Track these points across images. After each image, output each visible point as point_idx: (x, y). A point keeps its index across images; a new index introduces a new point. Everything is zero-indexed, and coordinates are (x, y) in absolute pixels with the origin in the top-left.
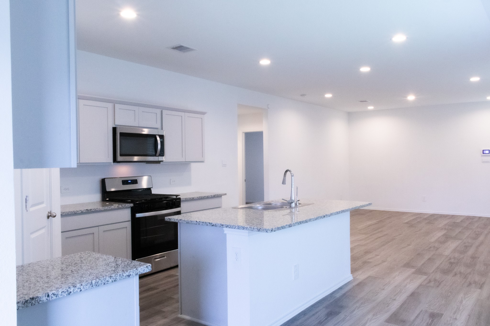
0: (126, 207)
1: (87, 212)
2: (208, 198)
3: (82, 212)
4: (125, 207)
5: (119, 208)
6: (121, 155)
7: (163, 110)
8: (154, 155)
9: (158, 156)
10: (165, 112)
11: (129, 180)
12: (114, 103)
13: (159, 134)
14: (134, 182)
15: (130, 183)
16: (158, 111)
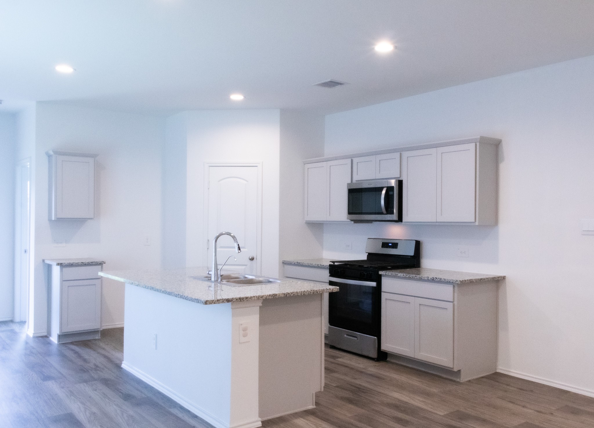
6: (349, 213)
7: (402, 152)
8: (382, 213)
9: (387, 214)
10: (405, 154)
11: (390, 243)
12: (352, 158)
13: (388, 186)
14: (395, 246)
15: (390, 247)
16: (397, 155)
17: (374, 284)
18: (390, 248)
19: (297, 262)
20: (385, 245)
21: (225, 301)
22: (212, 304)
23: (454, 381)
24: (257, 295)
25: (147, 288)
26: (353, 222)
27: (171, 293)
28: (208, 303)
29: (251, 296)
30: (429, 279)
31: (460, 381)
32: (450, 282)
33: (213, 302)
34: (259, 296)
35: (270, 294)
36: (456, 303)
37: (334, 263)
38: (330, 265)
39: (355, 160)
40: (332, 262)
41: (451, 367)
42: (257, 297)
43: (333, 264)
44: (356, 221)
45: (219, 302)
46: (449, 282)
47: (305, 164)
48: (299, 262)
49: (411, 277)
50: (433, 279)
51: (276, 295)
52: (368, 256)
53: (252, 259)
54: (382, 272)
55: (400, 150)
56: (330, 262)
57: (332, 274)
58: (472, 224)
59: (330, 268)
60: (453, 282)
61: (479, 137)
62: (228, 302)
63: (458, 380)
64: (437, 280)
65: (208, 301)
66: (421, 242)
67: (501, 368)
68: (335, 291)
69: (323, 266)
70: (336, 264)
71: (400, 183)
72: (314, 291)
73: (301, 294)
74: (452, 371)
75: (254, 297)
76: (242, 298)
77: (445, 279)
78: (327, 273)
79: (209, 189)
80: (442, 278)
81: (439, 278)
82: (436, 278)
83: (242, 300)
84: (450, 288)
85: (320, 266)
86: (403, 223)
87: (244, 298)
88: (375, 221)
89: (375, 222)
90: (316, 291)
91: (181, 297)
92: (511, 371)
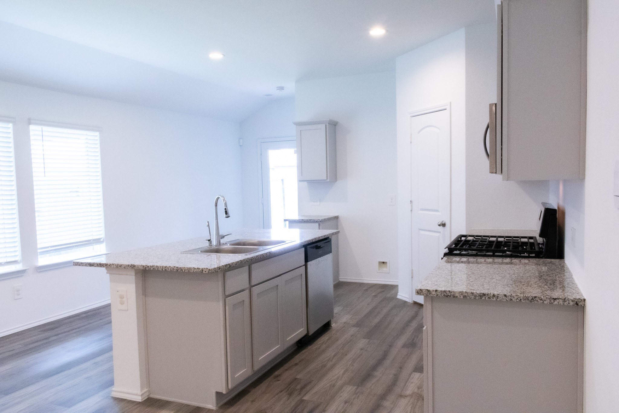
21: (88, 265)
24: (116, 264)
29: (111, 263)
34: (118, 265)
35: (129, 264)
42: (116, 266)
45: (83, 265)
51: (135, 266)
62: (90, 266)
68: (205, 271)
72: (177, 267)
73: (162, 269)
75: (113, 264)
76: (102, 264)
79: (411, 142)
83: (102, 266)
87: (104, 265)
90: (181, 268)
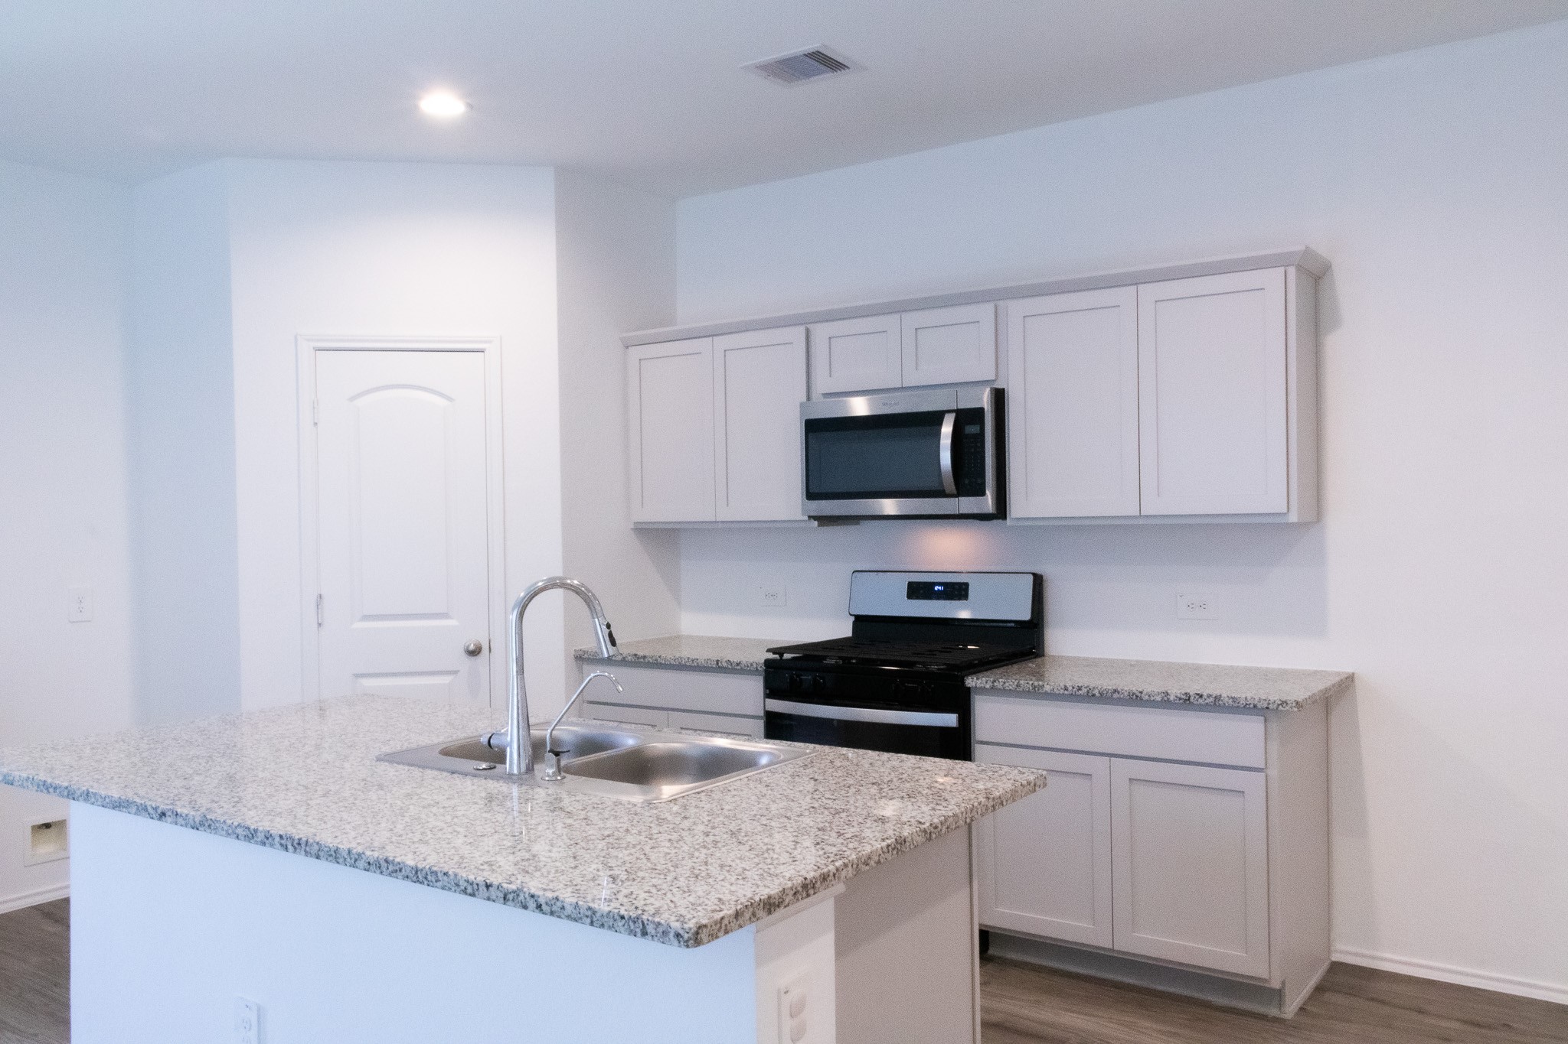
0: (742, 668)
1: (634, 662)
2: (1136, 700)
3: (624, 658)
4: (739, 667)
5: (719, 667)
6: (811, 495)
7: (1001, 303)
8: (939, 493)
9: (958, 495)
10: (1016, 309)
11: (939, 584)
12: (807, 322)
13: (961, 407)
14: (957, 591)
15: (939, 596)
16: (985, 311)
17: (950, 720)
18: (938, 598)
19: (635, 655)
20: (919, 590)
21: (759, 910)
22: (717, 937)
23: (1263, 1017)
25: (264, 844)
26: (816, 523)
27: (436, 873)
28: (704, 936)
30: (1172, 698)
31: (1282, 1016)
32: (1255, 706)
33: (723, 928)
34: (859, 860)
36: (1273, 772)
37: (781, 655)
38: (768, 662)
39: (821, 332)
40: (774, 653)
41: (1265, 976)
43: (777, 656)
44: (824, 520)
46: (1252, 706)
47: (627, 347)
48: (640, 653)
49: (1097, 694)
50: (1189, 699)
52: (855, 624)
53: (474, 652)
54: (979, 682)
55: (995, 296)
56: (769, 651)
57: (772, 691)
58: (1278, 520)
59: (766, 671)
60: (1271, 706)
61: (1300, 248)
63: (1273, 1012)
64: (1201, 701)
65: (705, 926)
66: (1044, 578)
67: (1343, 947)
69: (738, 664)
70: (787, 656)
71: (999, 397)
74: (1265, 988)
77: (1234, 699)
78: (756, 686)
79: (316, 424)
80: (1224, 695)
81: (1209, 696)
82: (1198, 694)
84: (1253, 727)
85: (725, 665)
86: (1008, 522)
88: (872, 519)
89: (872, 522)
91: (505, 898)
92: (1378, 954)
